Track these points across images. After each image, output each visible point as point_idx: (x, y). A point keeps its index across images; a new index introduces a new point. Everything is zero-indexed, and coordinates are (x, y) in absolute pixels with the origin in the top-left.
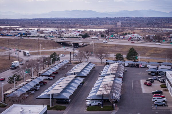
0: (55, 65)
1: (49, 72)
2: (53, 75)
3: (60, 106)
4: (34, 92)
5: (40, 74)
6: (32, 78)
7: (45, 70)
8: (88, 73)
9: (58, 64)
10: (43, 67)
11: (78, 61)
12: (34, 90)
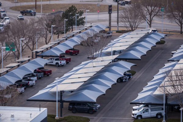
0: (73, 36)
1: (58, 50)
2: (67, 57)
3: (77, 118)
4: (23, 89)
5: (38, 54)
6: (19, 60)
7: (49, 45)
8: (145, 53)
9: (80, 32)
10: (44, 39)
11: (127, 27)
12: (23, 86)
